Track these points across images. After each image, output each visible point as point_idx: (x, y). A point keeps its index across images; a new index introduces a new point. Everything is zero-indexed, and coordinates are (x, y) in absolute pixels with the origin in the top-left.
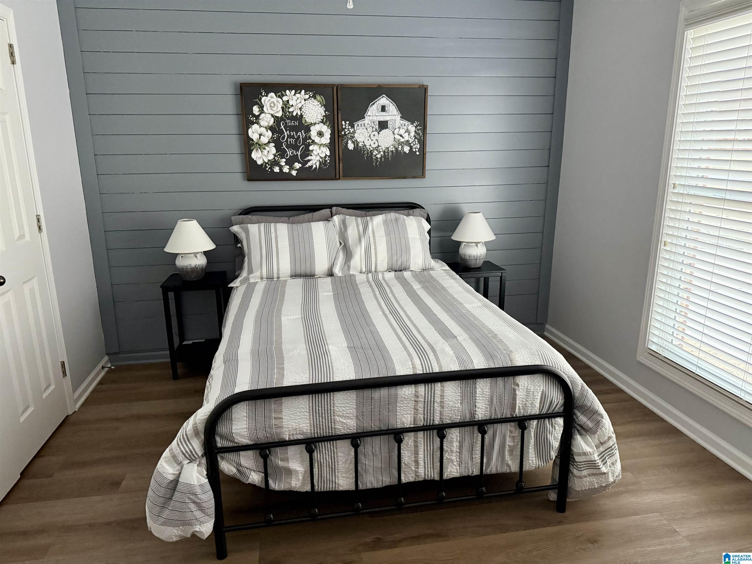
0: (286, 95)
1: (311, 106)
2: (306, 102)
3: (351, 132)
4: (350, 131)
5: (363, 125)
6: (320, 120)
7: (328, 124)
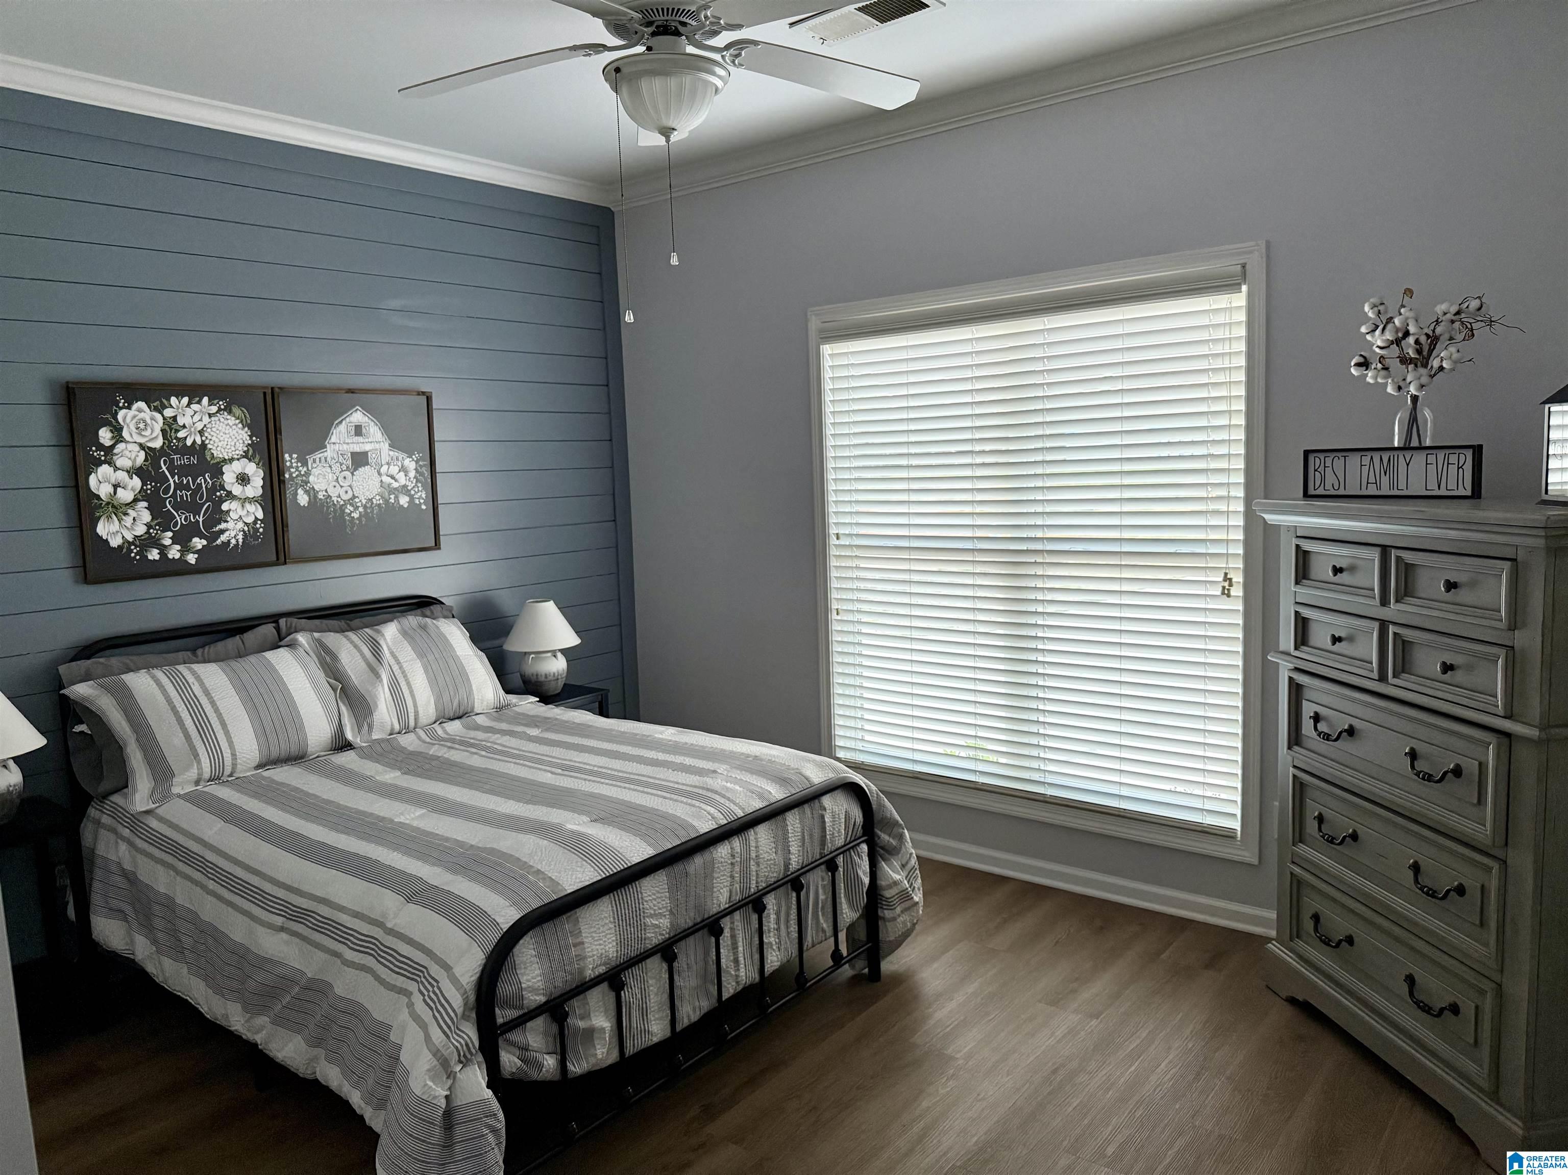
0: (171, 407)
1: (222, 427)
2: (213, 419)
3: (302, 473)
4: (300, 471)
5: (323, 459)
6: (241, 453)
7: (257, 460)
